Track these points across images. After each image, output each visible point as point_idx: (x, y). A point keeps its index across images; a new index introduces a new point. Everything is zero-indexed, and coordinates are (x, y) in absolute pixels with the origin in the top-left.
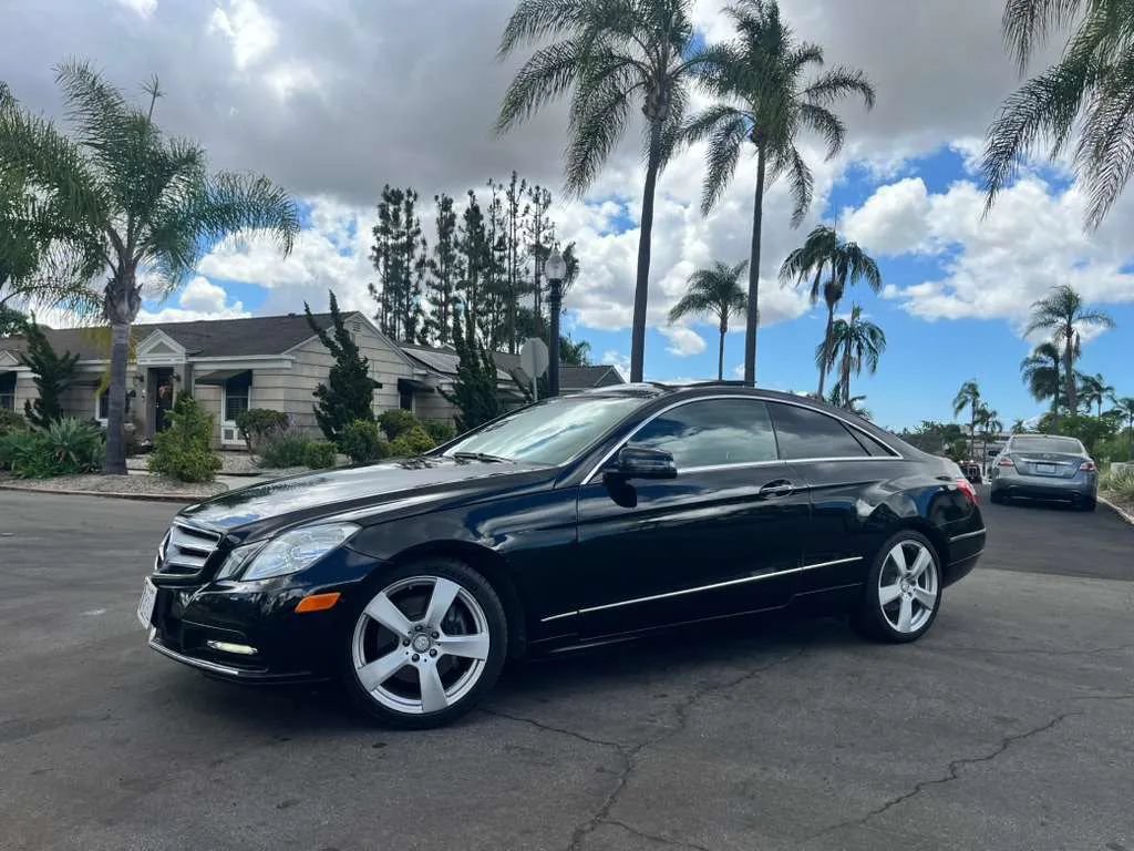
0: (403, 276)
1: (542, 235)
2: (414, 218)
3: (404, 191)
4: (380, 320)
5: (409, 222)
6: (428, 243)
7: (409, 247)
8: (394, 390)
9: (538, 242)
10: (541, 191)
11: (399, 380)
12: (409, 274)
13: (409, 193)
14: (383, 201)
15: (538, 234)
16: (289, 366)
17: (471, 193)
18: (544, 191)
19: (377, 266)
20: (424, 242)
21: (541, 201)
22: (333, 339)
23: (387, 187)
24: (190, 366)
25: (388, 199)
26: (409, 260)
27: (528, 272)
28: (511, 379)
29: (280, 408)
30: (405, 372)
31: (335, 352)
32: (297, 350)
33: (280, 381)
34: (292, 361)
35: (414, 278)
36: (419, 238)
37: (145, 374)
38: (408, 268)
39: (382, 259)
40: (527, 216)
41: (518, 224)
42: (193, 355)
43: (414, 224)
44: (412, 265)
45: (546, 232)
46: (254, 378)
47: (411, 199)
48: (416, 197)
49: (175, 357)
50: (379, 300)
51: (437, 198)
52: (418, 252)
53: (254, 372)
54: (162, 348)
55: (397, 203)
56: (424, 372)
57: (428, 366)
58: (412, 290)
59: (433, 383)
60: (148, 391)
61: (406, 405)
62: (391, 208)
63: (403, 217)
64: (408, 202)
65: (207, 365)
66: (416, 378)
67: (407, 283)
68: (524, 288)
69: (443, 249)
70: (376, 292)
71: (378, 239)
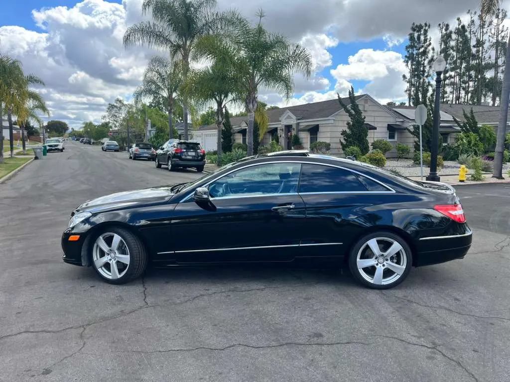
0: (422, 69)
1: (500, 36)
2: (428, 37)
3: (423, 25)
4: (408, 92)
5: (425, 40)
6: (435, 49)
7: (425, 53)
8: (386, 130)
9: (497, 40)
10: (500, 11)
11: (388, 125)
12: (424, 67)
13: (426, 25)
14: (411, 32)
15: (497, 36)
16: (332, 122)
17: (458, 19)
18: (502, 11)
19: (407, 65)
20: (433, 49)
21: (500, 16)
22: (350, 109)
23: (414, 24)
24: (298, 124)
25: (414, 30)
26: (424, 60)
27: (490, 58)
28: (453, 120)
29: (328, 141)
30: (392, 121)
31: (351, 115)
32: (336, 115)
33: (329, 129)
34: (334, 120)
35: (427, 69)
36: (430, 48)
37: (284, 128)
38: (424, 64)
39: (410, 62)
40: (491, 27)
41: (485, 32)
42: (299, 119)
43: (428, 41)
44: (426, 62)
45: (503, 34)
46: (320, 128)
47: (427, 28)
48: (429, 27)
49: (293, 121)
50: (408, 82)
51: (440, 25)
52: (430, 55)
53: (320, 125)
54: (289, 117)
55: (419, 31)
56: (402, 120)
57: (405, 117)
58: (426, 74)
59: (406, 125)
60: (285, 135)
61: (392, 136)
62: (416, 35)
63: (422, 38)
64: (425, 30)
65: (304, 124)
66: (398, 123)
67: (424, 71)
68: (489, 67)
69: (445, 51)
70: (406, 78)
71: (408, 52)
